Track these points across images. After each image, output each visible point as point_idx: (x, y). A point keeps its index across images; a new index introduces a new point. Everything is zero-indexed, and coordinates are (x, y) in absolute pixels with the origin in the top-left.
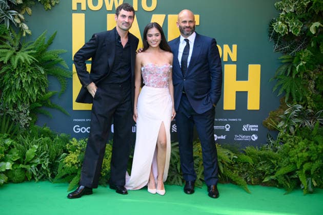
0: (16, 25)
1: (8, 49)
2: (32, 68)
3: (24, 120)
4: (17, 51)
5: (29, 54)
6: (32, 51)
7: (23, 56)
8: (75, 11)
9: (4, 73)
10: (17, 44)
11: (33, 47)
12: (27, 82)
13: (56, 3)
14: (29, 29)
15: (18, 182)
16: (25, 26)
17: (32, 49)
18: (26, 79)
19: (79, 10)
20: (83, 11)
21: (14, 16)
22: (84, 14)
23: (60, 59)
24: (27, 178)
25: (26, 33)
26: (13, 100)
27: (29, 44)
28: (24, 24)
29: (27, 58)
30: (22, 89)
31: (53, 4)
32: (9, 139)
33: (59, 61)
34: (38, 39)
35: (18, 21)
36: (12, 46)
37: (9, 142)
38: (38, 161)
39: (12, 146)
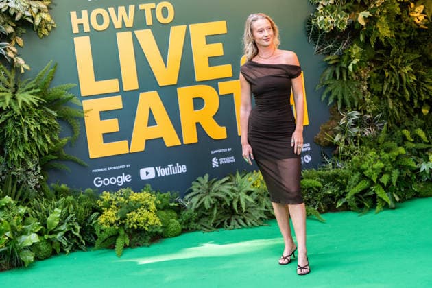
0: (9, 60)
1: (3, 91)
2: (39, 111)
3: (33, 180)
4: (14, 93)
5: (32, 94)
6: (33, 91)
7: (25, 97)
8: (77, 35)
9: (5, 123)
10: (12, 85)
11: (33, 85)
12: (36, 129)
13: (53, 27)
14: (25, 63)
15: (46, 258)
16: (21, 61)
17: (32, 88)
18: (34, 125)
19: (82, 33)
20: (87, 34)
21: (5, 50)
22: (88, 37)
23: (70, 95)
24: (55, 251)
25: (24, 68)
26: (21, 155)
27: (26, 83)
28: (19, 58)
29: (31, 99)
30: (31, 140)
31: (50, 28)
32: (20, 206)
33: (70, 99)
34: (39, 74)
35: (11, 54)
36: (7, 88)
37: (22, 210)
38: (64, 227)
39: (27, 215)
